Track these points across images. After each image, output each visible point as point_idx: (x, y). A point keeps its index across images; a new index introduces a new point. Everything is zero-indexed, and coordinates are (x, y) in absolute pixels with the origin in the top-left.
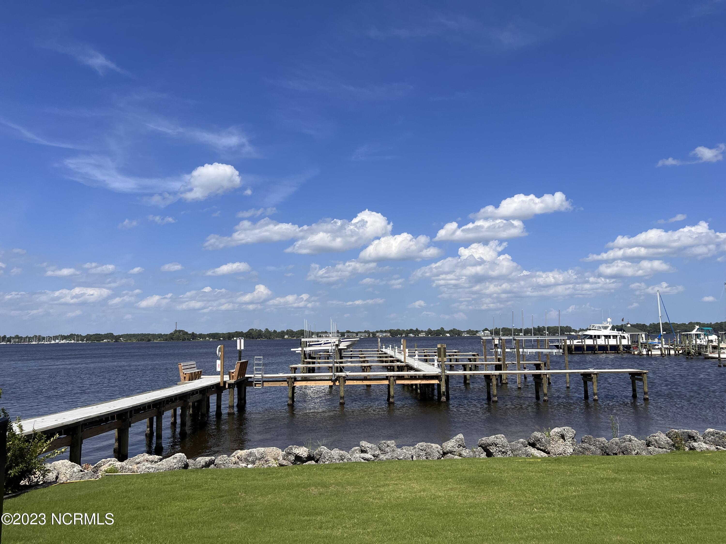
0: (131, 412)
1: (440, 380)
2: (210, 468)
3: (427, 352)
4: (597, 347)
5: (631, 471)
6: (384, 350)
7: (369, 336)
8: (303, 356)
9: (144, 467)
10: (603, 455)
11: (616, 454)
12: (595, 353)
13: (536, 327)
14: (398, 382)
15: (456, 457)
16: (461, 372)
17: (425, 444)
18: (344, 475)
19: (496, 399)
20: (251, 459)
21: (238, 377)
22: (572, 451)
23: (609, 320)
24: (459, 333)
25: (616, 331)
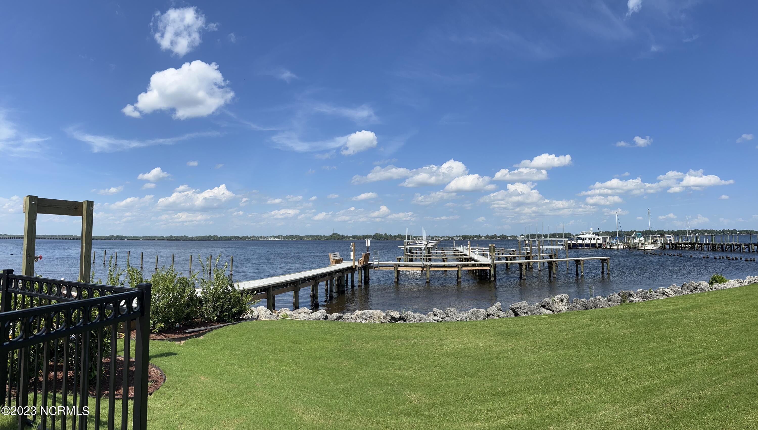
0: (299, 281)
1: (491, 267)
2: (339, 321)
3: (484, 249)
4: (584, 245)
5: (598, 318)
6: (457, 248)
7: (449, 239)
8: (405, 251)
9: (302, 316)
10: (584, 309)
11: (591, 308)
12: (583, 248)
13: (551, 233)
14: (464, 268)
15: (495, 317)
16: (504, 262)
17: (476, 309)
18: (421, 331)
19: (525, 277)
20: (364, 317)
21: (364, 263)
22: (567, 309)
23: (591, 229)
24: (506, 237)
25: (595, 236)
